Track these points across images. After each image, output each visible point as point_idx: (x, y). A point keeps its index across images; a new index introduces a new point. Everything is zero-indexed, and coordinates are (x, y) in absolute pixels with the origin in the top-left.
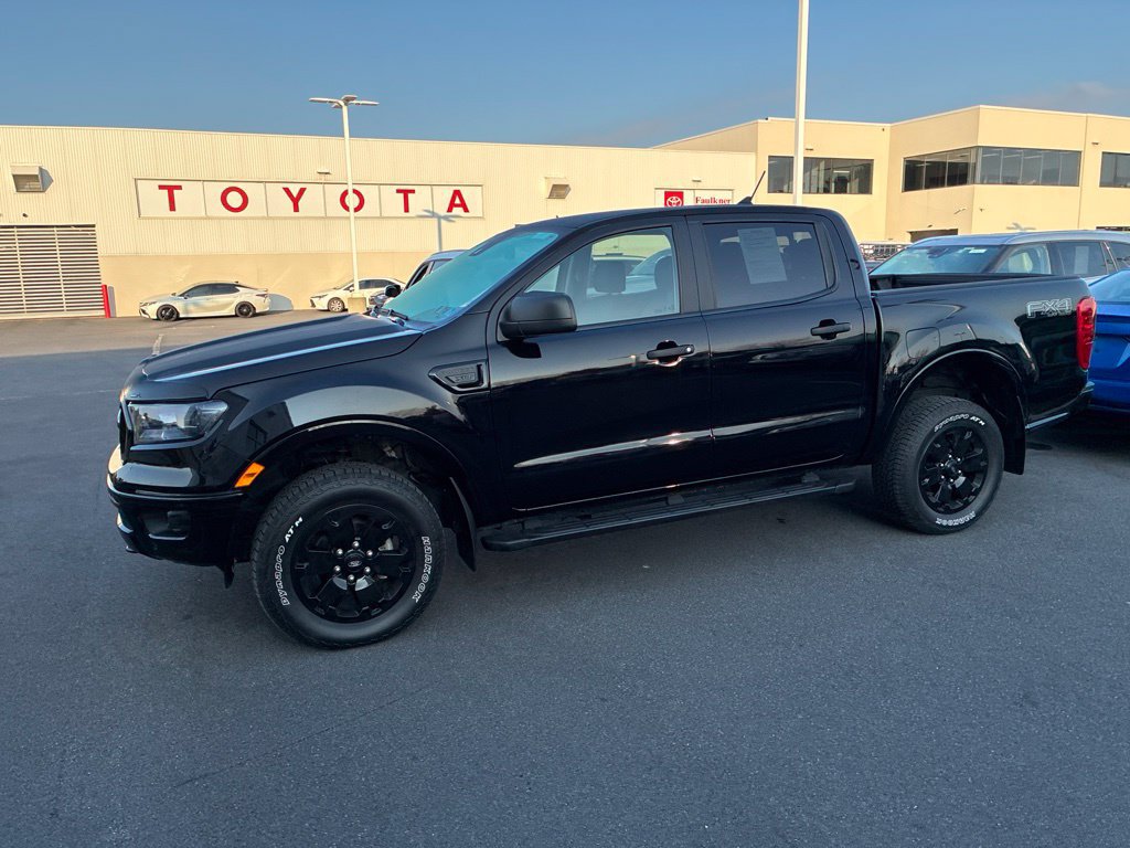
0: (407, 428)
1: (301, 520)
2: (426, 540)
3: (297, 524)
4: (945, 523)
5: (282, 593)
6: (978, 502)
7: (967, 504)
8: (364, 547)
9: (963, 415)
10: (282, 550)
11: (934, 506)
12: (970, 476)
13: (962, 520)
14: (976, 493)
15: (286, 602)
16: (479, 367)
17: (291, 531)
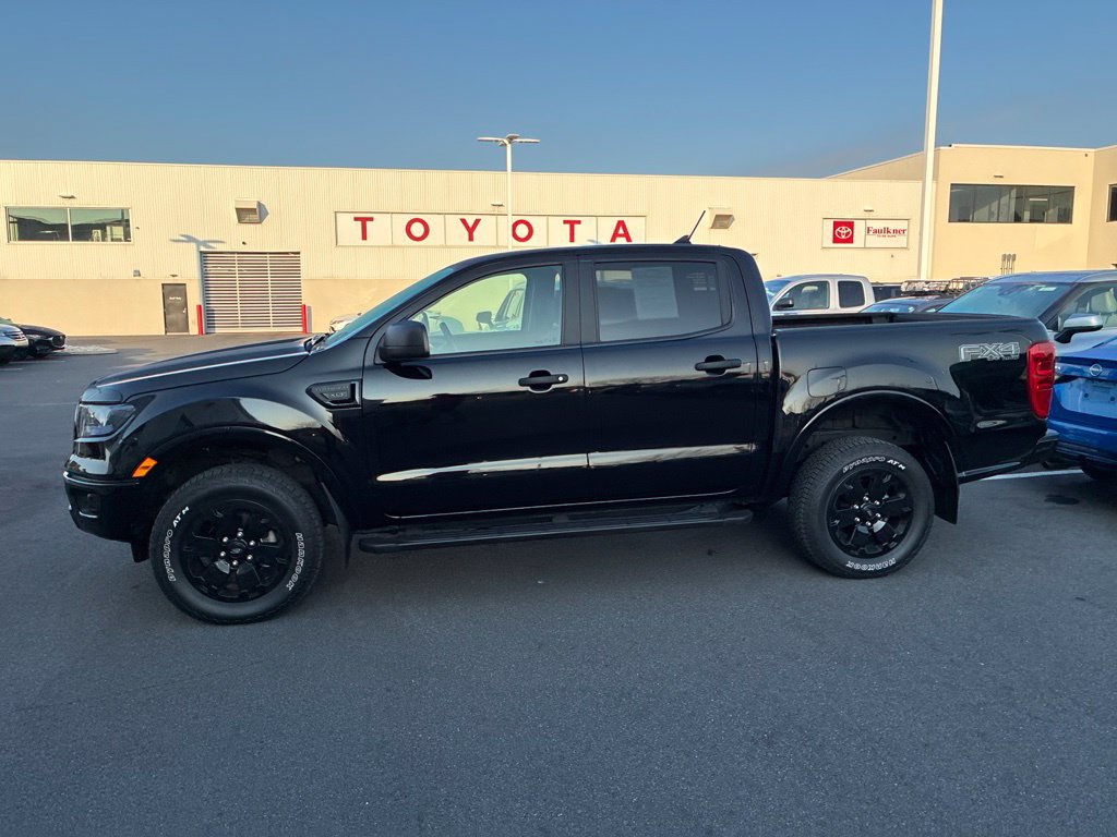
0: (289, 439)
1: (187, 509)
2: (299, 536)
3: (184, 512)
4: (857, 567)
5: (169, 570)
6: (901, 550)
7: (887, 550)
8: (247, 537)
9: (877, 458)
10: (170, 533)
11: (846, 550)
12: (893, 521)
13: (879, 566)
14: (900, 539)
15: (172, 578)
16: (353, 387)
17: (178, 517)
